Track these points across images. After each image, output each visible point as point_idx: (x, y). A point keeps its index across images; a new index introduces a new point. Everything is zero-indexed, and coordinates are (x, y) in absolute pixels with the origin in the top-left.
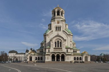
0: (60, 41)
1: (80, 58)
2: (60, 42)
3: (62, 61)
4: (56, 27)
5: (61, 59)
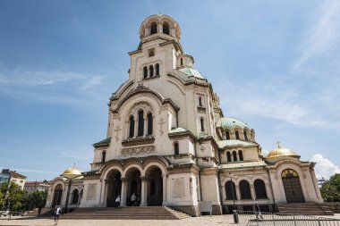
0: (146, 110)
2: (150, 114)
3: (149, 203)
4: (145, 69)
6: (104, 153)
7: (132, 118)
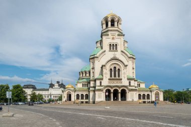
0: (117, 67)
1: (148, 95)
2: (119, 69)
3: (122, 100)
4: (110, 45)
5: (121, 97)
6: (101, 82)
7: (111, 69)
